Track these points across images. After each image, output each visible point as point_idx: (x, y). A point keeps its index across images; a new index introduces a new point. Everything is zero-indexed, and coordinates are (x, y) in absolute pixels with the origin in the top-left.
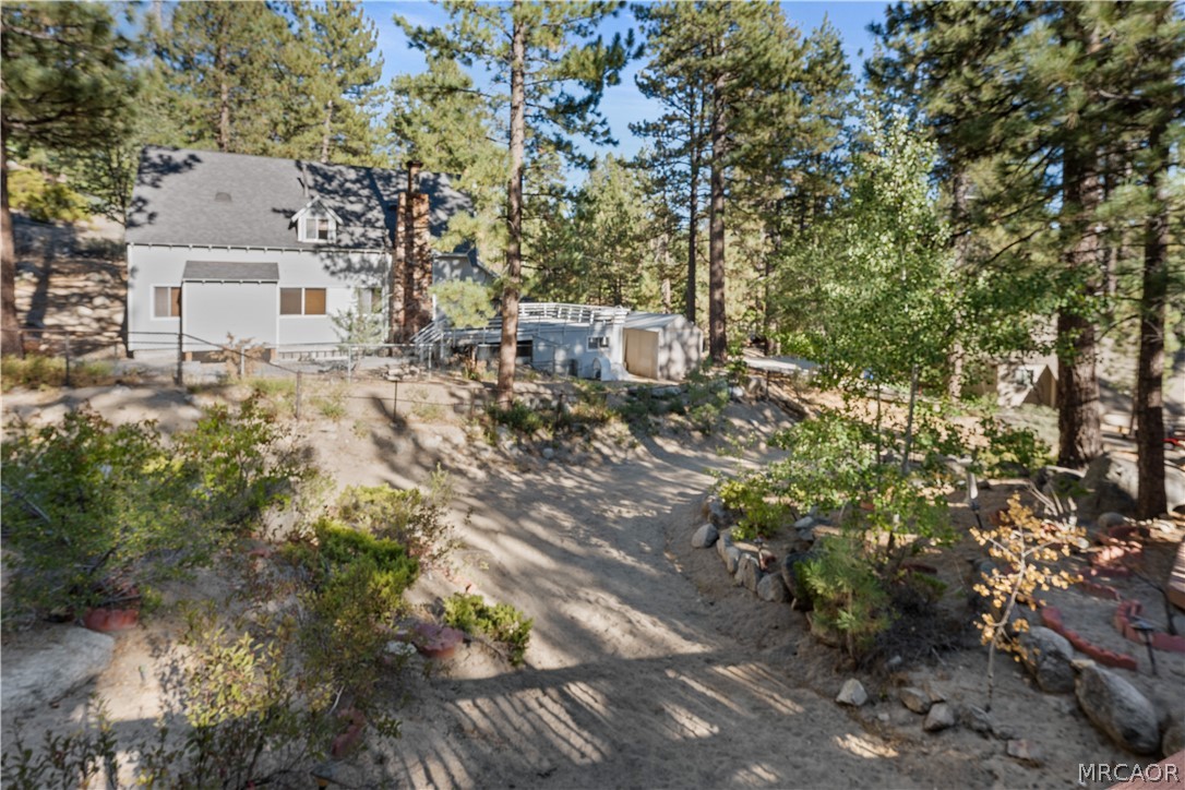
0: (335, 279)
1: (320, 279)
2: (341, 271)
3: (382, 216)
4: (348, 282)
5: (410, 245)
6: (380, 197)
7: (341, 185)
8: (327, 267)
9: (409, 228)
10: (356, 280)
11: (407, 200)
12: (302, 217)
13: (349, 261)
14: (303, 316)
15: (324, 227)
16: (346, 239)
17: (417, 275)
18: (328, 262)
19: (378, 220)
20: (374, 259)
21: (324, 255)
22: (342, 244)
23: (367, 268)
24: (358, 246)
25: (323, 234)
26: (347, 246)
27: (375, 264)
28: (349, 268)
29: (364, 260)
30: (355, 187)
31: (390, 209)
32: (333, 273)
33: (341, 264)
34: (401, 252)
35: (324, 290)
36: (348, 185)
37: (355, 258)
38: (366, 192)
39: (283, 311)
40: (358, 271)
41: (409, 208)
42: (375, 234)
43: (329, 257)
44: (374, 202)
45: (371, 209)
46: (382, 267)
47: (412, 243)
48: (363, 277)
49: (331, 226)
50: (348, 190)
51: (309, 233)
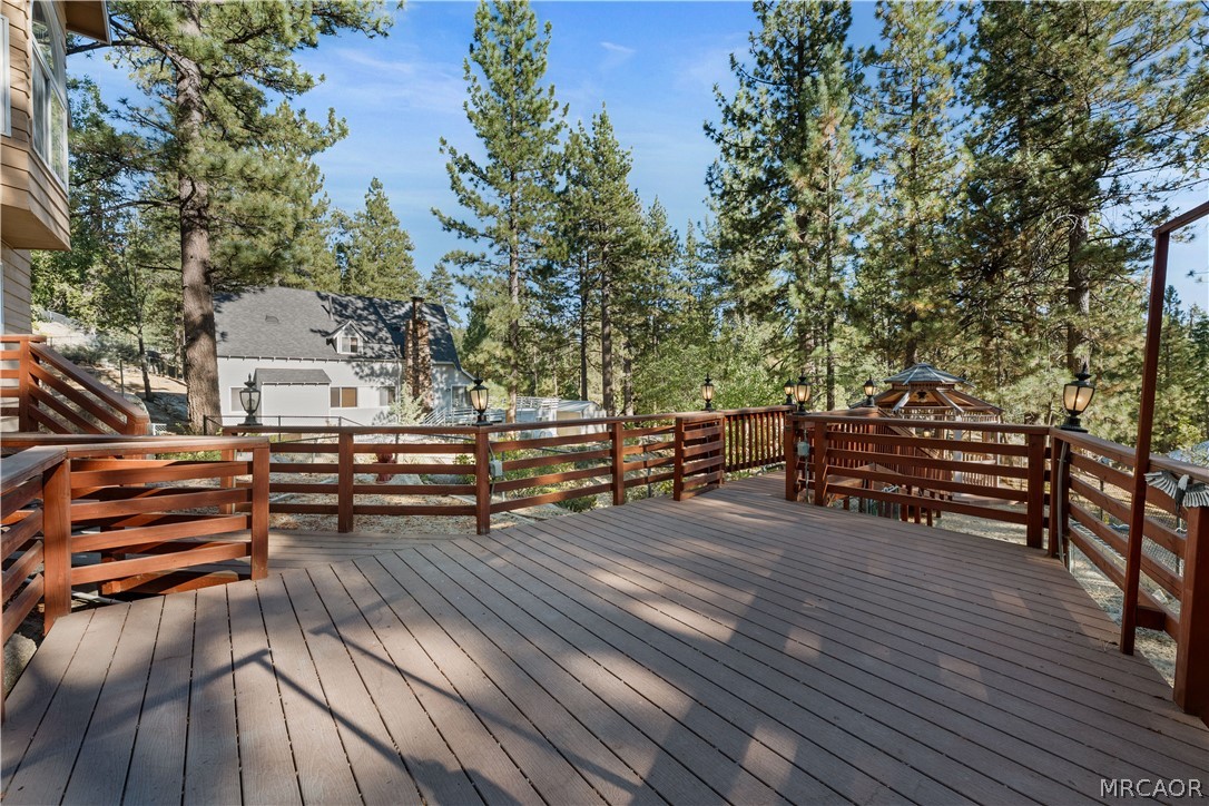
0: (363, 381)
1: (353, 381)
2: (367, 375)
3: (389, 335)
4: (372, 383)
5: (415, 359)
6: (384, 321)
7: (355, 312)
8: (357, 373)
9: (415, 344)
10: (377, 383)
11: (414, 324)
12: (339, 336)
13: (372, 368)
14: (341, 408)
15: (354, 343)
16: (370, 353)
17: (421, 378)
18: (358, 370)
19: (387, 338)
20: (390, 366)
21: (354, 364)
22: (368, 356)
23: (384, 373)
24: (379, 358)
25: (354, 349)
26: (371, 357)
27: (390, 370)
28: (373, 373)
29: (382, 368)
30: (365, 313)
31: (394, 329)
32: (361, 377)
33: (367, 371)
34: (410, 362)
35: (356, 389)
36: (359, 312)
37: (377, 366)
38: (373, 317)
39: (332, 406)
40: (378, 376)
41: (415, 330)
42: (389, 348)
43: (358, 365)
44: (381, 325)
45: (380, 330)
46: (394, 373)
47: (418, 355)
48: (382, 380)
49: (360, 344)
50: (360, 316)
51: (344, 348)
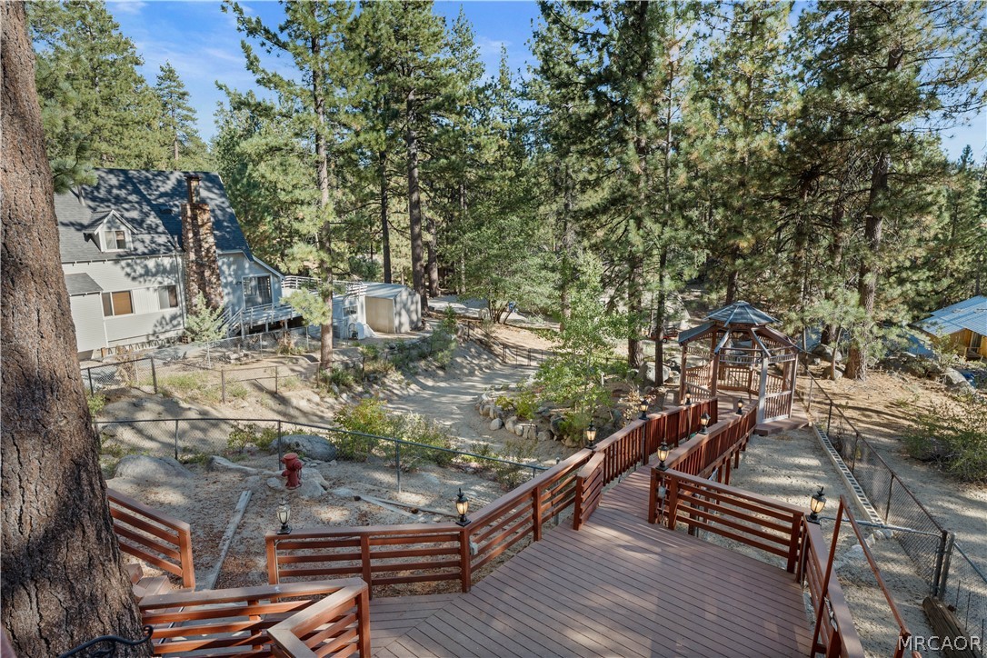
0: (136, 283)
1: (127, 284)
2: (141, 276)
3: (159, 221)
4: (148, 285)
5: (198, 252)
6: (149, 202)
7: (109, 192)
8: (128, 275)
9: (196, 234)
10: (154, 283)
11: (192, 210)
12: (101, 231)
13: (146, 266)
14: (114, 317)
15: (121, 238)
16: (141, 249)
17: (207, 274)
18: (128, 270)
19: (157, 226)
20: (167, 262)
21: (123, 263)
22: (139, 252)
23: (161, 271)
24: (153, 253)
25: (121, 244)
26: (144, 254)
27: (168, 267)
28: (147, 272)
29: (158, 265)
30: (123, 193)
31: (163, 212)
32: (134, 279)
33: (140, 270)
34: (192, 256)
35: (129, 291)
36: (115, 191)
37: (151, 263)
38: (133, 198)
39: (105, 315)
40: (154, 275)
41: (194, 217)
42: (162, 239)
43: (128, 265)
44: (146, 208)
45: (147, 215)
46: (174, 269)
47: (201, 246)
48: (159, 279)
49: (128, 238)
50: (117, 198)
51: (109, 243)
